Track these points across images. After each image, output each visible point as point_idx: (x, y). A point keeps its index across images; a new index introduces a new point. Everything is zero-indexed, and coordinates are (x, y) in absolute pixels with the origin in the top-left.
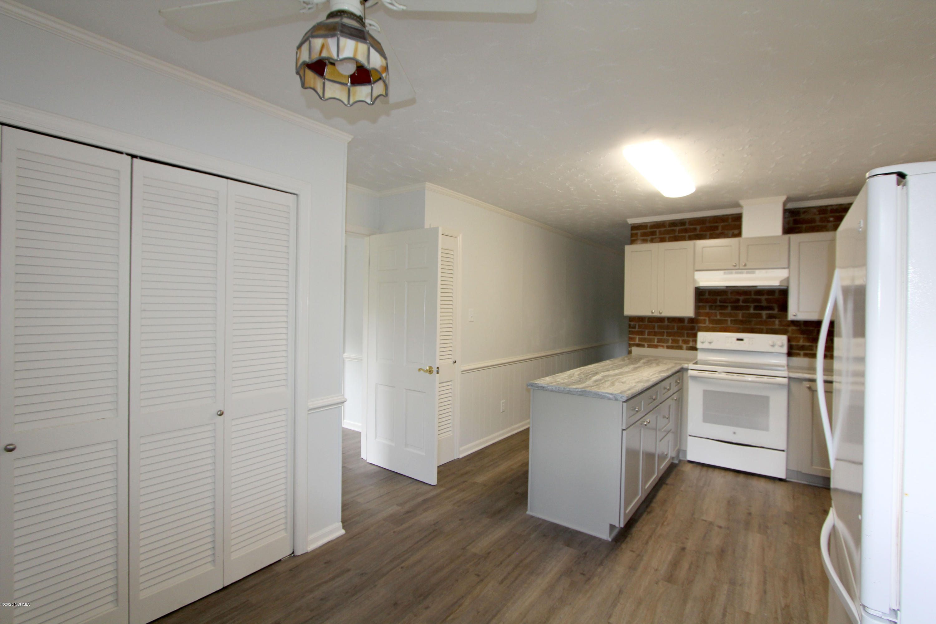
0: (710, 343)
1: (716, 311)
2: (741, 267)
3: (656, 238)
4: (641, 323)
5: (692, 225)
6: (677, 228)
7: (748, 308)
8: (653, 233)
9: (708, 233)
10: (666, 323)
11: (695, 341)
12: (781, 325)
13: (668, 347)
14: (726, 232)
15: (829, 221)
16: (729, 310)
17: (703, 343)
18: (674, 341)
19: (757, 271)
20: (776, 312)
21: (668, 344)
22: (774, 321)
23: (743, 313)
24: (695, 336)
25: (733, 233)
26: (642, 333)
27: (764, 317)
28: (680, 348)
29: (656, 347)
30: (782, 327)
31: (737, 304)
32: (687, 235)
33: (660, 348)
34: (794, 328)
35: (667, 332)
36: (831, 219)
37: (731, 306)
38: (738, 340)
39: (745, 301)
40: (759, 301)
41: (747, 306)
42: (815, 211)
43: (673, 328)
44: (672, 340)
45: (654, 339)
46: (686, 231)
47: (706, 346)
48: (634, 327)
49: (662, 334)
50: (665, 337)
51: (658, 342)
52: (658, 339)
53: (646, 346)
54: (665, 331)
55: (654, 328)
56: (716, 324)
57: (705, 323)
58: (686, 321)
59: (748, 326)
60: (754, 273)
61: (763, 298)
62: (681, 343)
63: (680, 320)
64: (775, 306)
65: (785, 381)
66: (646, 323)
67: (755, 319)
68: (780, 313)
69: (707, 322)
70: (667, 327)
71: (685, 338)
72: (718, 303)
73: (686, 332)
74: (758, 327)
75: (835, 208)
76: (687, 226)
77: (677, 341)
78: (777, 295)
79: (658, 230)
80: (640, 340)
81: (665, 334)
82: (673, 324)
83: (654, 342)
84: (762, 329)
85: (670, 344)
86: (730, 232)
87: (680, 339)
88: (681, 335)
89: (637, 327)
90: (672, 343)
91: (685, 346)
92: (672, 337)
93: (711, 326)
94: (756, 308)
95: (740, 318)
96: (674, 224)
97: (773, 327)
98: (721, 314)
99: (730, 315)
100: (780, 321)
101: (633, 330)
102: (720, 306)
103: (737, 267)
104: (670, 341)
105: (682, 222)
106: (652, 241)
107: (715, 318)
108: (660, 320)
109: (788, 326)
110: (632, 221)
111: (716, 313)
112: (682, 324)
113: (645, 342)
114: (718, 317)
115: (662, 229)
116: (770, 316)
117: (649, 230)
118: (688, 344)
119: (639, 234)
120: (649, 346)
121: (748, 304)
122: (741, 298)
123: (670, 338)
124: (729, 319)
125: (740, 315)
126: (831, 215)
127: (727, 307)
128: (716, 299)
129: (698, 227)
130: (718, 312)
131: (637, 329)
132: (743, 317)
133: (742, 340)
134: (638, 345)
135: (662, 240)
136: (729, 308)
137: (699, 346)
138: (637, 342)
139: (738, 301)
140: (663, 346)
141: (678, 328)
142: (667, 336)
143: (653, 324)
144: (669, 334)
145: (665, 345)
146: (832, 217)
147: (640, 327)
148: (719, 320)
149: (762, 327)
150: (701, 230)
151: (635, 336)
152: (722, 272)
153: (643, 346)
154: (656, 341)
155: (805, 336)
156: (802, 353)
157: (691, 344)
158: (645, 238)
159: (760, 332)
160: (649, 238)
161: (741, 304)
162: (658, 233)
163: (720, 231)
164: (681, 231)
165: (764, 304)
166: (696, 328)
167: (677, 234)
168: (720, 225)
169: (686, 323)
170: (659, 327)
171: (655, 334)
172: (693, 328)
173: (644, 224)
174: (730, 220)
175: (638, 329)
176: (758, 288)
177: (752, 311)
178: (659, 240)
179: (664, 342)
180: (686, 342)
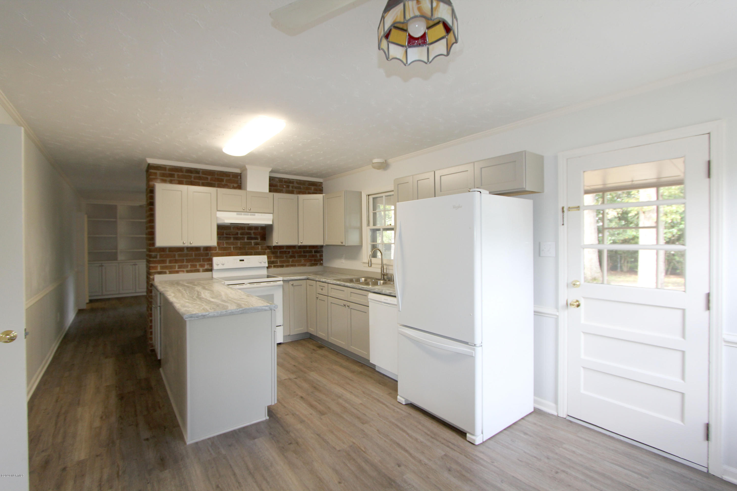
0: (223, 264)
1: (223, 241)
2: (248, 211)
3: (174, 180)
4: (163, 253)
5: (205, 174)
6: (193, 175)
7: (243, 238)
8: (172, 176)
9: (217, 183)
10: (185, 251)
11: (211, 265)
12: (262, 249)
13: (188, 272)
14: (229, 184)
15: (284, 187)
16: (232, 240)
17: (218, 265)
18: (192, 266)
19: (256, 214)
20: (259, 241)
21: (187, 269)
22: (259, 247)
23: (241, 242)
24: (211, 260)
25: (233, 186)
26: (164, 262)
27: (253, 244)
28: (198, 271)
29: (177, 272)
30: (262, 251)
31: (237, 236)
32: (201, 182)
33: (181, 272)
34: (268, 250)
35: (186, 259)
36: (285, 186)
37: (233, 237)
38: (241, 260)
39: (242, 234)
40: (250, 234)
41: (243, 237)
42: (277, 180)
43: (192, 256)
44: (191, 265)
45: (175, 266)
46: (200, 178)
47: (220, 267)
48: (156, 257)
49: (182, 261)
50: (185, 263)
51: (179, 268)
52: (178, 265)
53: (168, 272)
54: (185, 258)
55: (174, 256)
56: (224, 250)
57: (216, 250)
58: (202, 249)
59: (244, 251)
60: (254, 215)
61: (252, 232)
62: (198, 267)
63: (197, 249)
64: (259, 237)
65: (281, 283)
66: (168, 253)
67: (247, 246)
68: (261, 241)
69: (217, 250)
70: (187, 255)
71: (202, 263)
72: (225, 236)
73: (202, 258)
74: (250, 251)
75: (286, 180)
76: (201, 175)
77: (195, 266)
78: (259, 230)
79: (176, 174)
80: (162, 268)
81: (185, 261)
82: (191, 252)
83: (175, 268)
84: (252, 252)
85: (189, 269)
86: (232, 185)
87: (198, 264)
88: (199, 260)
89: (158, 257)
90: (191, 268)
91: (201, 269)
92: (191, 263)
93: (220, 252)
94: (249, 238)
95: (239, 245)
96: (190, 171)
97: (258, 251)
98: (227, 243)
99: (233, 244)
100: (261, 247)
101: (155, 259)
102: (226, 237)
103: (245, 211)
104: (189, 266)
105: (196, 171)
106: (171, 182)
107: (223, 246)
108: (180, 249)
109: (266, 249)
110: (151, 161)
111: (224, 242)
112: (199, 252)
113: (167, 269)
114: (225, 246)
115: (180, 174)
116: (257, 244)
117: (167, 172)
118: (204, 267)
119: (158, 175)
120: (171, 273)
121: (244, 236)
122: (239, 232)
123: (189, 264)
124: (232, 247)
125: (239, 243)
126: (285, 184)
127: (230, 238)
128: (224, 232)
129: (209, 177)
130: (225, 242)
131: (158, 258)
132: (240, 245)
133: (243, 260)
134: (160, 273)
135: (180, 183)
136: (232, 239)
137: (215, 267)
138: (159, 270)
139: (237, 234)
140: (183, 271)
141: (196, 255)
142: (186, 262)
143: (174, 253)
144: (188, 261)
145: (185, 270)
146: (285, 185)
147: (161, 256)
148: (225, 247)
149: (252, 251)
150: (211, 180)
151: (156, 265)
152: (235, 213)
153: (165, 273)
154: (177, 267)
155: (274, 255)
156: (272, 265)
157: (206, 267)
158: (165, 178)
159: (251, 254)
160: (168, 179)
161: (239, 236)
162: (176, 176)
163: (224, 183)
164: (195, 178)
165: (253, 236)
166: (210, 254)
167: (193, 179)
168: (225, 178)
169: (202, 251)
170: (180, 255)
171: (176, 261)
172: (207, 255)
173: (161, 166)
174: (231, 176)
175: (160, 258)
176: (250, 225)
177: (246, 240)
178: (177, 182)
179: (184, 268)
180: (202, 266)
